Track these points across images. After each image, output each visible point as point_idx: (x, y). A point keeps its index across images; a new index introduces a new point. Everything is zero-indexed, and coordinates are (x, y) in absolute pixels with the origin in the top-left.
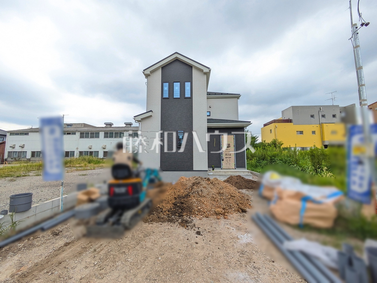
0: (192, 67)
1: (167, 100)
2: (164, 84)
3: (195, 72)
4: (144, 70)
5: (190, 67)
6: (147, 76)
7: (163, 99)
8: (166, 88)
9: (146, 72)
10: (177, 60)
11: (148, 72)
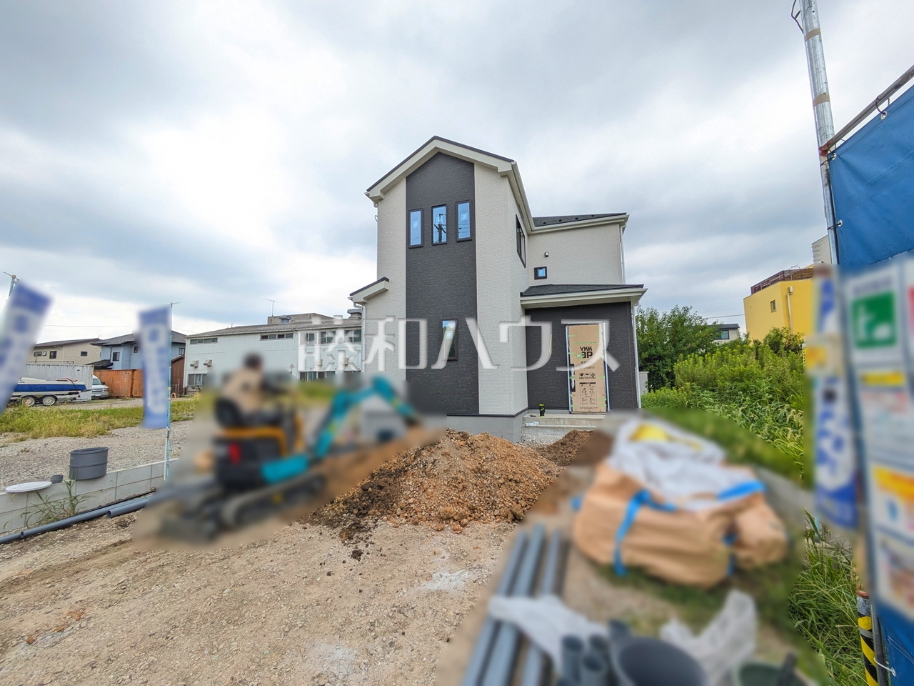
0: (473, 164)
1: (419, 250)
2: (412, 214)
3: (480, 177)
4: (369, 190)
5: (470, 164)
6: (377, 201)
7: (410, 248)
8: (416, 224)
9: (373, 193)
10: (439, 155)
11: (377, 192)
